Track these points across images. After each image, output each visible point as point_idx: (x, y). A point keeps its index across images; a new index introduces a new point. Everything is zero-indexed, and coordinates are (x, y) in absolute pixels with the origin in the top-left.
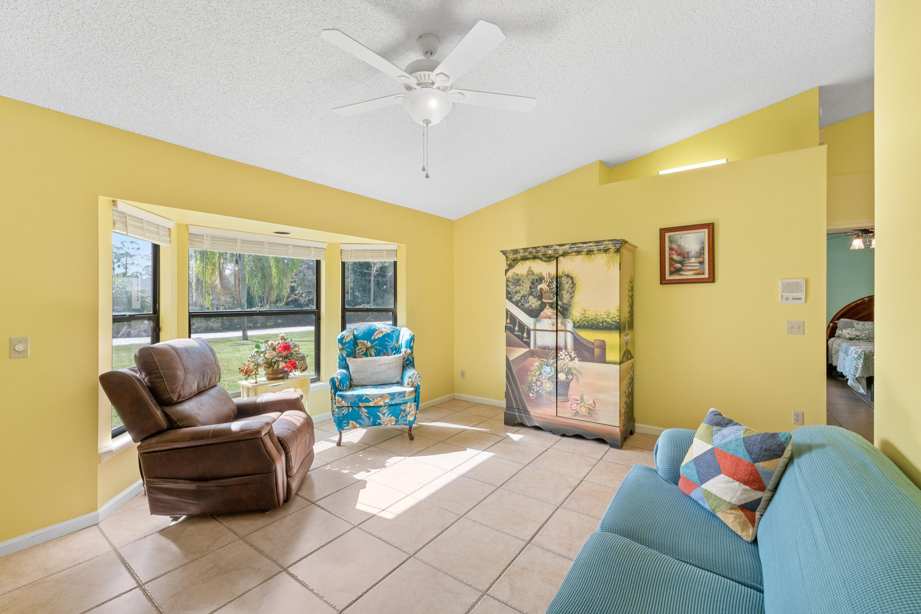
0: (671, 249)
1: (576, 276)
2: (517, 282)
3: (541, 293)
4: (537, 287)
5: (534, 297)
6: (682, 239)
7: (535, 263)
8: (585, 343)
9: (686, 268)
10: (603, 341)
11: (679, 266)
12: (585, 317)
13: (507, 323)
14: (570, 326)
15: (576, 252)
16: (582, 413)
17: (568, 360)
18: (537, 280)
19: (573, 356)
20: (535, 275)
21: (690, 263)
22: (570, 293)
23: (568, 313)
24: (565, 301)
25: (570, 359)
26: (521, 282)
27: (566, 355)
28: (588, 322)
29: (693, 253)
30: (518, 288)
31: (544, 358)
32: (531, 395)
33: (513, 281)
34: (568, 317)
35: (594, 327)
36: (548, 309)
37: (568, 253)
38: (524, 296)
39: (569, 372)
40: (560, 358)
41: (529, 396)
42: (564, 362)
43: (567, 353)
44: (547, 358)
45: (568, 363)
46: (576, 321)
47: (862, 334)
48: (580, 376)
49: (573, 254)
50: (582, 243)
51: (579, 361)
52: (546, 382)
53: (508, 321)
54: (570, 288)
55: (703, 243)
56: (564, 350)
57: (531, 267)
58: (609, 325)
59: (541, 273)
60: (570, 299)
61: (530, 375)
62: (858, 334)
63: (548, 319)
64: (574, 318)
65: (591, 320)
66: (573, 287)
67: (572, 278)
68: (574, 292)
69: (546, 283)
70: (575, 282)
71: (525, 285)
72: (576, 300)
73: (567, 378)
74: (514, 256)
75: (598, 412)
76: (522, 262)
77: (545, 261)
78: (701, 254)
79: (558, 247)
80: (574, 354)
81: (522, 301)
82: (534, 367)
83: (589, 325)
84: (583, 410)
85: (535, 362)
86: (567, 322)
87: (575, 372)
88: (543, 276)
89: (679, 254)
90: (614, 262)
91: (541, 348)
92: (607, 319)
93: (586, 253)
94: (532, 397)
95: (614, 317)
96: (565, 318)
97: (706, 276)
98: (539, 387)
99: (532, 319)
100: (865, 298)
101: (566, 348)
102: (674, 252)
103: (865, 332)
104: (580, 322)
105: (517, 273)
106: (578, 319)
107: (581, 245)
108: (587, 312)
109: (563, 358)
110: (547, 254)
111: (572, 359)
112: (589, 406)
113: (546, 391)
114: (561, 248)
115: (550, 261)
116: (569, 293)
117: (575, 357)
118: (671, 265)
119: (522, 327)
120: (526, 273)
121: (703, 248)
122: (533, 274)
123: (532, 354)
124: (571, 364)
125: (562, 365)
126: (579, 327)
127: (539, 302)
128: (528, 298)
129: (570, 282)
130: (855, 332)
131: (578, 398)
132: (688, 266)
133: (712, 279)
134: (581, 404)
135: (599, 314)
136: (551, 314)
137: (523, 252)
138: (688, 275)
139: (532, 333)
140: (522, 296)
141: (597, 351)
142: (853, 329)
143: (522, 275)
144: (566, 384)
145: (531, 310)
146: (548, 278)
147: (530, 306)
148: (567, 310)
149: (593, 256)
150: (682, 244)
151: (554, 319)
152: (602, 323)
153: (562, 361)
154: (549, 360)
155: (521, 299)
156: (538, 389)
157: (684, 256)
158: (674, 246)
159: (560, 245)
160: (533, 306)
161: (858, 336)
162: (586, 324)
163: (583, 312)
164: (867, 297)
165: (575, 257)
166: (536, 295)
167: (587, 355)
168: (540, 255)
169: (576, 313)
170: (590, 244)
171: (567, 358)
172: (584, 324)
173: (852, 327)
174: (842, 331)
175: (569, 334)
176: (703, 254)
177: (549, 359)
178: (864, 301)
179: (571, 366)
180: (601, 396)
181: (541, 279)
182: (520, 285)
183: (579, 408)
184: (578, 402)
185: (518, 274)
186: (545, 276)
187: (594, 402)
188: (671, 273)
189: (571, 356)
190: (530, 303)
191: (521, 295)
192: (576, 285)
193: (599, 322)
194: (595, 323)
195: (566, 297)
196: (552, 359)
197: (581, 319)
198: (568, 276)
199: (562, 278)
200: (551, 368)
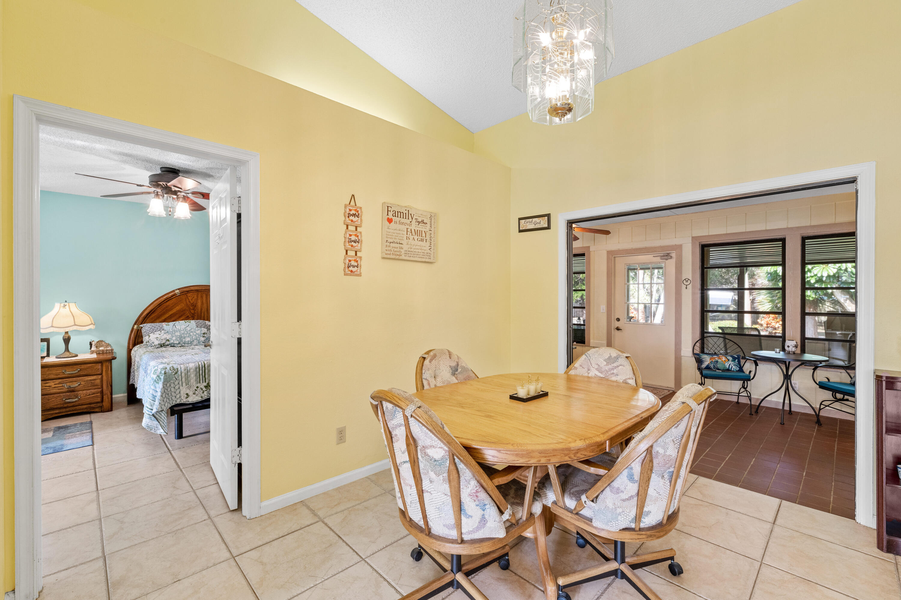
47: (173, 337)
62: (168, 337)
100: (176, 290)
103: (176, 334)
130: (165, 335)
142: (162, 331)
161: (168, 340)
164: (179, 289)
173: (161, 329)
174: (149, 336)
178: (175, 295)
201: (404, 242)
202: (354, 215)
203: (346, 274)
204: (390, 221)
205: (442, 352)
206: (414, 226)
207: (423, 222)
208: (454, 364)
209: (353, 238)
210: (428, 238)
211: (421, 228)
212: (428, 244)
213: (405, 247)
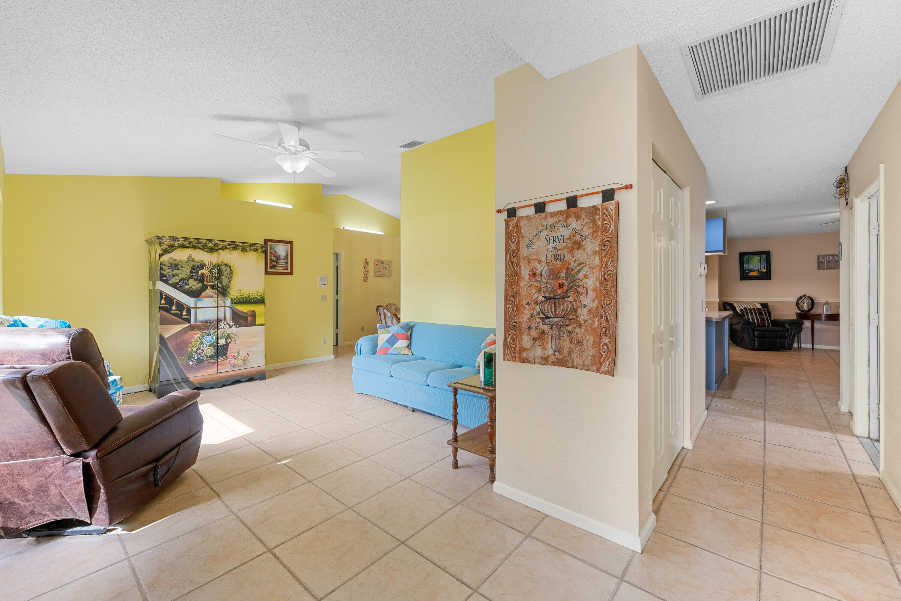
0: (271, 253)
1: (233, 266)
2: (175, 267)
3: (203, 277)
4: (198, 272)
5: (195, 280)
6: (277, 248)
7: (196, 251)
8: (241, 314)
9: (279, 265)
10: (254, 311)
11: (275, 263)
12: (240, 295)
13: (161, 304)
14: (228, 302)
15: (233, 247)
16: (239, 364)
17: (227, 328)
18: (198, 266)
19: (231, 324)
20: (196, 262)
21: (281, 262)
22: (229, 278)
23: (227, 293)
24: (224, 284)
25: (228, 327)
26: (179, 266)
27: (225, 325)
28: (243, 299)
29: (282, 257)
30: (175, 272)
31: (205, 330)
32: (191, 363)
33: (169, 265)
34: (227, 296)
35: (247, 302)
36: (210, 290)
37: (226, 248)
38: (183, 279)
39: (228, 337)
40: (220, 327)
41: (189, 365)
42: (224, 330)
43: (226, 323)
44: (208, 329)
45: (227, 331)
46: (234, 299)
48: (237, 338)
49: (231, 249)
50: (240, 243)
51: (236, 327)
52: (207, 349)
53: (163, 301)
54: (228, 274)
55: (288, 252)
56: (223, 321)
57: (191, 255)
58: (258, 300)
59: (203, 261)
60: (229, 282)
61: (189, 347)
63: (209, 298)
64: (232, 296)
65: (245, 297)
66: (231, 274)
67: (230, 267)
68: (232, 277)
69: (208, 269)
70: (232, 270)
71: (184, 269)
72: (233, 283)
73: (226, 342)
74: (170, 243)
75: (250, 360)
76: (181, 249)
77: (206, 251)
78: (286, 258)
79: (219, 242)
80: (232, 323)
81: (181, 283)
82: (194, 339)
83: (243, 301)
84: (239, 362)
85: (196, 334)
86: (226, 300)
87: (232, 336)
88: (204, 263)
89: (275, 257)
90: (261, 259)
91: (202, 322)
92: (256, 297)
93: (241, 250)
94: (192, 365)
95: (261, 295)
96: (225, 297)
97: (289, 271)
98: (200, 354)
99: (192, 298)
101: (225, 319)
102: (272, 255)
104: (237, 299)
105: (174, 258)
106: (235, 297)
107: (239, 244)
108: (242, 292)
109: (223, 327)
110: (207, 246)
111: (230, 327)
112: (244, 358)
113: (207, 356)
114: (222, 243)
115: (212, 252)
116: (227, 278)
117: (233, 325)
118: (270, 263)
119: (180, 306)
120: (186, 260)
121: (287, 255)
122: (194, 261)
123: (193, 328)
124: (229, 331)
125: (222, 333)
126: (236, 303)
127: (201, 285)
128: (188, 281)
129: (229, 269)
131: (236, 354)
132: (279, 264)
133: (291, 273)
134: (238, 358)
135: (251, 293)
136: (212, 294)
137: (183, 241)
138: (280, 269)
139: (192, 311)
140: (181, 279)
141: (249, 319)
143: (181, 261)
144: (225, 347)
145: (192, 291)
146: (210, 265)
147: (191, 288)
148: (226, 290)
149: (246, 253)
150: (277, 251)
151: (215, 297)
152: (253, 299)
153: (222, 329)
154: (210, 331)
155: (180, 281)
156: (198, 356)
157: (278, 258)
158: (272, 251)
159: (222, 241)
160: (194, 288)
162: (242, 300)
163: (239, 292)
165: (233, 251)
166: (197, 279)
167: (242, 322)
168: (200, 246)
169: (234, 292)
170: (246, 245)
171: (226, 327)
172: (240, 301)
175: (228, 309)
176: (287, 258)
177: (210, 329)
179: (230, 332)
180: (252, 349)
181: (202, 266)
182: (178, 269)
183: (236, 361)
184: (235, 357)
185: (176, 259)
186: (207, 263)
187: (248, 354)
188: (271, 268)
189: (229, 325)
190: (190, 285)
191: (179, 278)
192: (234, 272)
193: (251, 299)
194: (248, 299)
195: (225, 281)
196: (213, 329)
197: (237, 297)
198: (227, 265)
199: (222, 267)
200: (212, 337)
201: (381, 271)
202: (366, 264)
203: (364, 282)
204: (377, 265)
205: (393, 304)
206: (384, 266)
207: (387, 264)
208: (396, 308)
209: (366, 271)
210: (389, 269)
211: (386, 266)
212: (389, 271)
213: (381, 272)
